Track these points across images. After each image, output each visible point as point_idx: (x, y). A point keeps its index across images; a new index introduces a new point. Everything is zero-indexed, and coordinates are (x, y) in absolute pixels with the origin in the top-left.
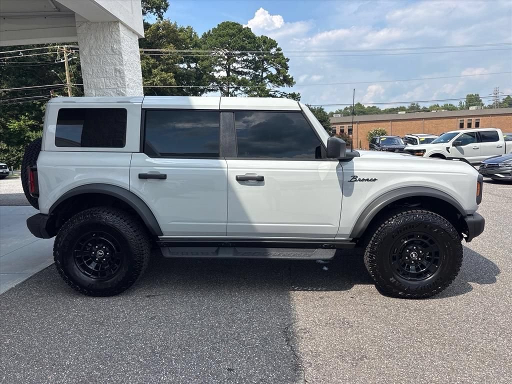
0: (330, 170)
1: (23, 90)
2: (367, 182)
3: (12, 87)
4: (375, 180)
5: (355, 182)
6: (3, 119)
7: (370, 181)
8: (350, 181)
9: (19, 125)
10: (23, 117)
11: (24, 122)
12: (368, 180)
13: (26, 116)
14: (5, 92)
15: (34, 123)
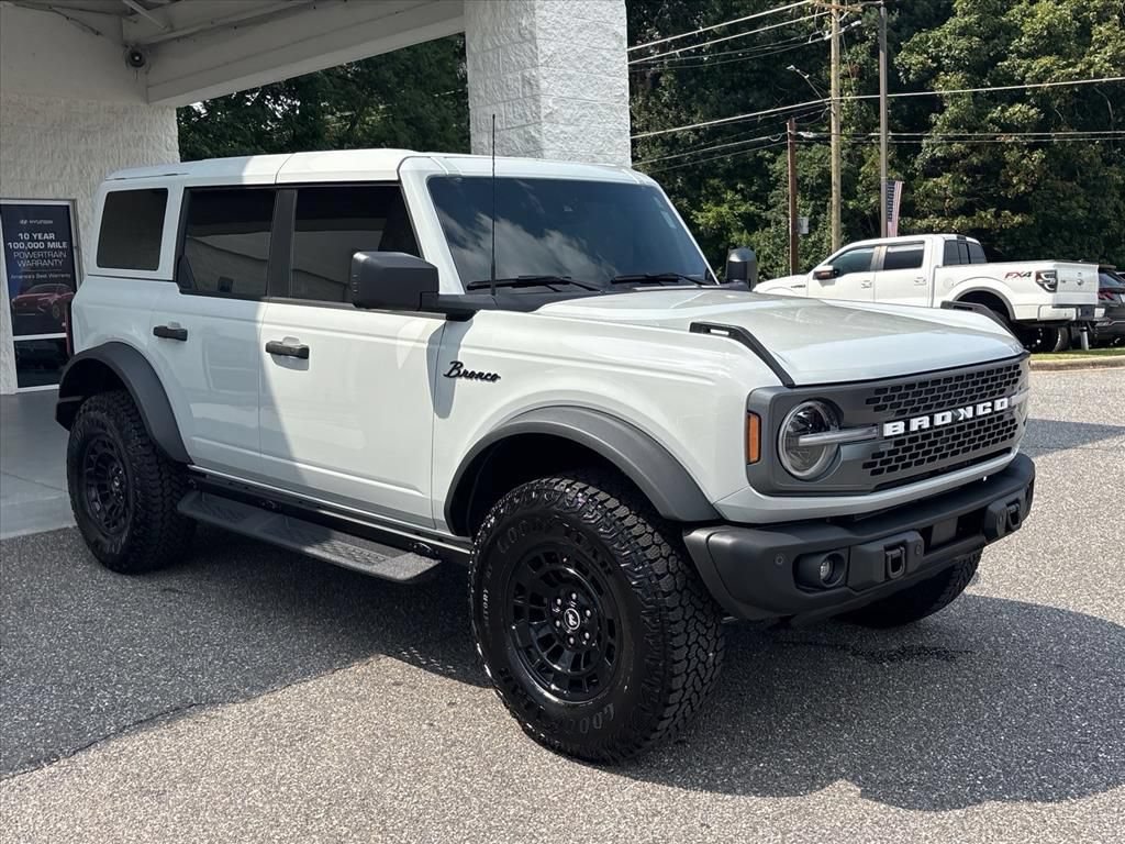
0: (418, 341)
1: (736, 124)
2: (479, 380)
3: (714, 118)
4: (494, 378)
5: (458, 380)
6: (685, 201)
7: (486, 378)
8: (448, 375)
9: (720, 215)
10: (729, 195)
11: (731, 208)
12: (480, 376)
13: (737, 192)
14: (696, 131)
15: (752, 208)
